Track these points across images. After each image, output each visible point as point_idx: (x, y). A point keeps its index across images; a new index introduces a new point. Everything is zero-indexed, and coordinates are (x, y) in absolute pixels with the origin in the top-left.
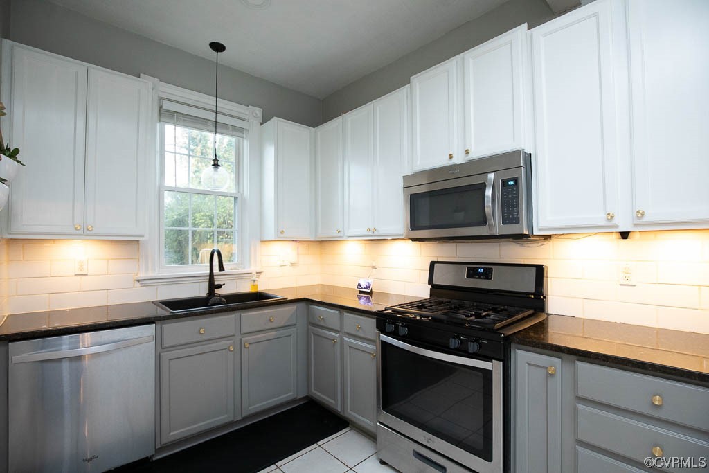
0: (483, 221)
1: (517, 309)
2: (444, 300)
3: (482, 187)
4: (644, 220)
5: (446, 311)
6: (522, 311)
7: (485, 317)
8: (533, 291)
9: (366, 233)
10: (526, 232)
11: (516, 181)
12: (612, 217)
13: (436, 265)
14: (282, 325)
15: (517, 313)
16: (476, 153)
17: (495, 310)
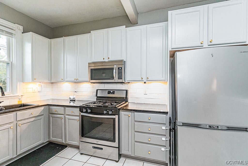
0: (113, 78)
1: (121, 102)
2: (101, 101)
3: (113, 69)
4: (148, 80)
5: (102, 104)
6: (122, 102)
7: (113, 104)
8: (125, 97)
9: (74, 80)
10: (124, 82)
11: (121, 68)
12: (142, 79)
13: (98, 90)
14: (37, 115)
15: (121, 103)
16: (111, 59)
17: (116, 102)
